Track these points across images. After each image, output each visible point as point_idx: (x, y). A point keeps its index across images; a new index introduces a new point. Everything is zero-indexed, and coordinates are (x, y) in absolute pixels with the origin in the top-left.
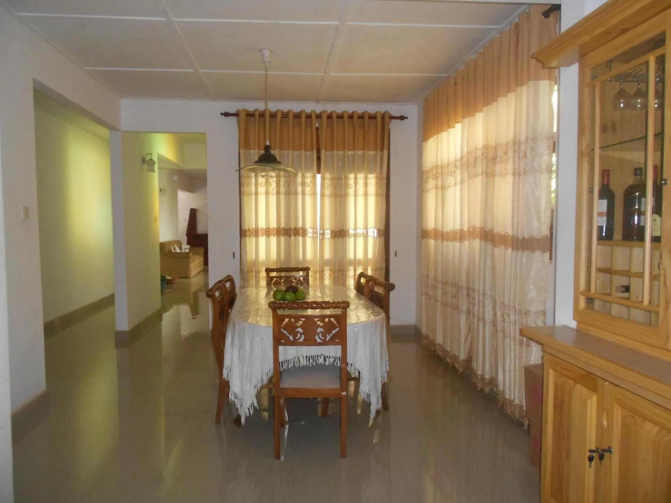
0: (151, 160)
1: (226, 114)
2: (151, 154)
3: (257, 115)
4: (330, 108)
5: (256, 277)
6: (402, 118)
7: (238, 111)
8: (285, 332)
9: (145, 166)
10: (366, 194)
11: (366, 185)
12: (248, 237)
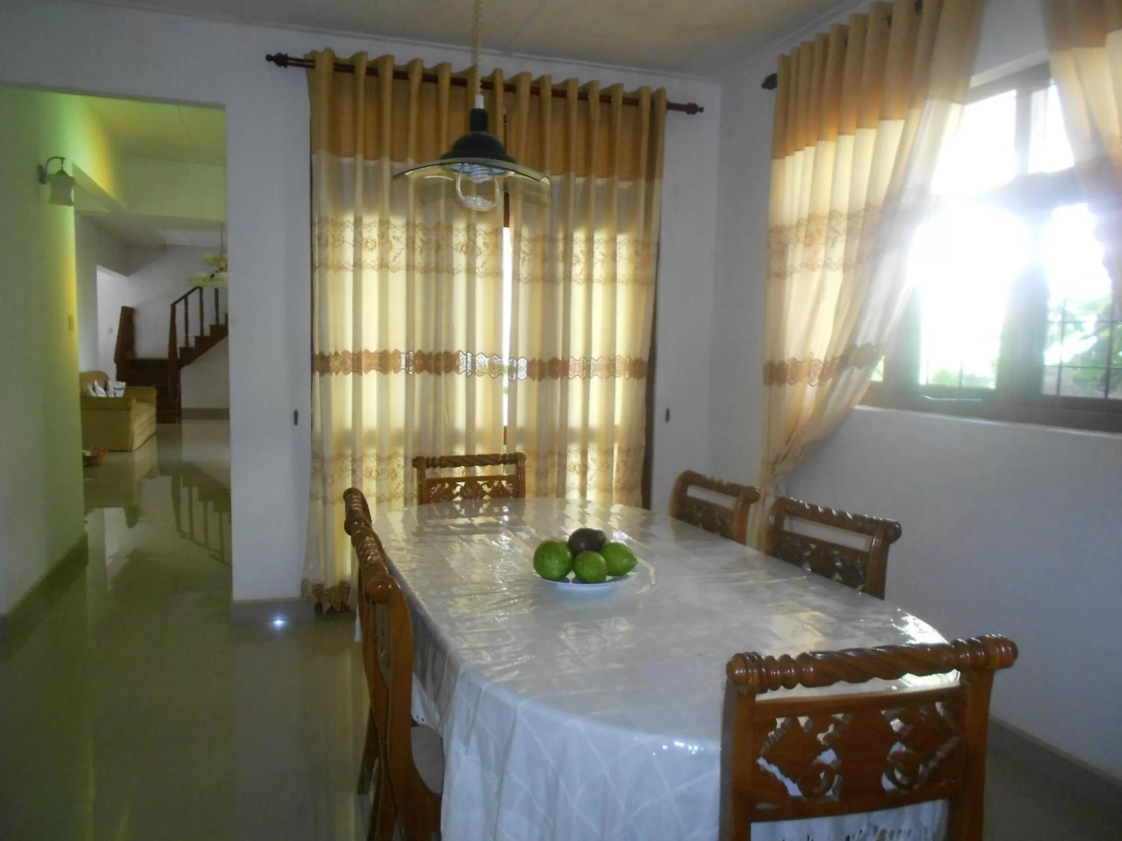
0: (62, 172)
1: (281, 60)
2: (62, 159)
3: (362, 70)
4: (536, 69)
5: (354, 472)
6: (692, 109)
7: (314, 53)
8: (774, 769)
9: (47, 190)
10: (612, 279)
11: (613, 257)
12: (334, 374)
